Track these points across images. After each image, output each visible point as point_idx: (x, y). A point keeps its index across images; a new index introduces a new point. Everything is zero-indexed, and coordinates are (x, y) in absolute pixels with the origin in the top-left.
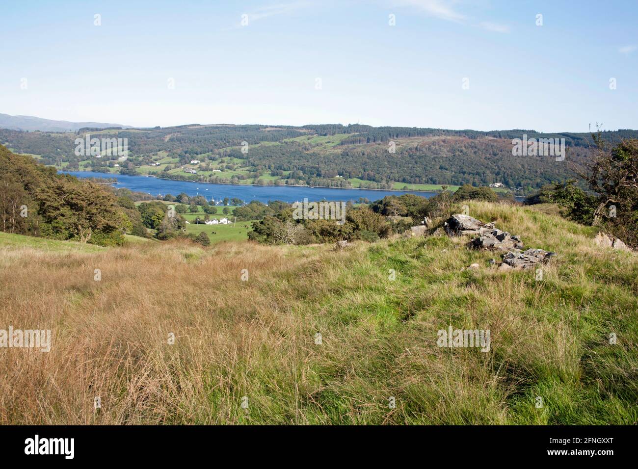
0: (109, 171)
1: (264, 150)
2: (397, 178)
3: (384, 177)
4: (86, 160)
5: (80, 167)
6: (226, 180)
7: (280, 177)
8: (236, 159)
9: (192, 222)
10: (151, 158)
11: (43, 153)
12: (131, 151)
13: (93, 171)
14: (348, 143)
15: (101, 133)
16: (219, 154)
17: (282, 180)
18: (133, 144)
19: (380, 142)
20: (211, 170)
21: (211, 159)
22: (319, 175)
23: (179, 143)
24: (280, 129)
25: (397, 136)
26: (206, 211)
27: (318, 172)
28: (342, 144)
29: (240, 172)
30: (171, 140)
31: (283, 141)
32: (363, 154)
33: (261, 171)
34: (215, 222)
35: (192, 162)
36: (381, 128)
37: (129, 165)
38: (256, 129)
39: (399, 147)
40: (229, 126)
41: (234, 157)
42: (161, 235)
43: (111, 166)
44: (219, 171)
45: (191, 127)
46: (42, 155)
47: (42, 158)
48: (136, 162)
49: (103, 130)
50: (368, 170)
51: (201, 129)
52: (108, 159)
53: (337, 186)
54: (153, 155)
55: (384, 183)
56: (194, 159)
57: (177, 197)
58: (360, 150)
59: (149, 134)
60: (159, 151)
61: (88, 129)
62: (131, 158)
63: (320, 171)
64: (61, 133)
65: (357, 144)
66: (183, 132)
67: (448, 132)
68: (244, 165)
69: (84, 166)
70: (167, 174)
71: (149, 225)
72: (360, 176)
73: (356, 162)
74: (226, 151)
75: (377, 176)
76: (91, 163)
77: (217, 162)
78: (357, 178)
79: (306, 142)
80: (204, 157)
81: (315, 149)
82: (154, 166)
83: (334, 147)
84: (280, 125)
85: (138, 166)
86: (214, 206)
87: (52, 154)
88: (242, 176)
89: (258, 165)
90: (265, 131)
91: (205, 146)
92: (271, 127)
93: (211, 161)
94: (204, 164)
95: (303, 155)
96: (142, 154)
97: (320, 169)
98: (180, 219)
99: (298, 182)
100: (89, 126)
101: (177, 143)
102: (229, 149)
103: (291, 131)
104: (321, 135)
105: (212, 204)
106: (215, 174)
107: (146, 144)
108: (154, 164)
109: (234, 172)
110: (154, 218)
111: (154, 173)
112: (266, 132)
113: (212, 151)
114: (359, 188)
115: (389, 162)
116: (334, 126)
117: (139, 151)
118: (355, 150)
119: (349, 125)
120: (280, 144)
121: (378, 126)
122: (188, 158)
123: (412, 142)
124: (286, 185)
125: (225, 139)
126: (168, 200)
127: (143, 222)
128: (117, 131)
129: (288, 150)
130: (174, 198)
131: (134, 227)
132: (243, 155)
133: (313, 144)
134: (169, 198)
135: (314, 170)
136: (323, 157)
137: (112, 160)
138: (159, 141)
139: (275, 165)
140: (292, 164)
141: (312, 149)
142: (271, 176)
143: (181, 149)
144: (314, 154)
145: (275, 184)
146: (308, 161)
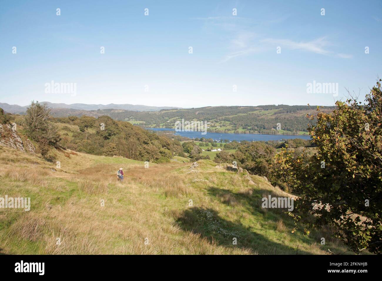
0: (172, 128)
1: (239, 117)
2: (301, 129)
3: (294, 129)
4: (163, 123)
5: (160, 126)
6: (223, 131)
7: (247, 130)
9: (206, 150)
11: (146, 121)
13: (166, 128)
14: (278, 113)
15: (169, 112)
16: (220, 120)
18: (182, 116)
19: (293, 113)
21: (216, 122)
22: (264, 128)
24: (247, 108)
25: (301, 110)
26: (213, 145)
28: (275, 114)
29: (229, 127)
30: (199, 114)
31: (248, 113)
32: (285, 118)
33: (238, 127)
34: (215, 150)
36: (293, 106)
38: (236, 108)
39: (302, 115)
40: (224, 107)
41: (226, 121)
42: (191, 156)
43: (173, 125)
44: (220, 127)
45: (207, 108)
47: (146, 123)
49: (170, 110)
50: (287, 126)
51: (212, 108)
52: (172, 123)
53: (272, 133)
54: (191, 120)
55: (294, 132)
56: (208, 122)
58: (283, 116)
59: (189, 111)
60: (194, 118)
61: (164, 110)
64: (153, 112)
65: (282, 114)
66: (204, 110)
67: (325, 107)
68: (230, 124)
71: (187, 152)
72: (283, 128)
73: (281, 122)
74: (223, 118)
75: (291, 129)
77: (219, 123)
78: (282, 130)
79: (259, 113)
80: (213, 121)
81: (263, 116)
83: (271, 115)
84: (247, 106)
86: (216, 143)
87: (150, 121)
88: (230, 129)
89: (237, 124)
90: (240, 109)
91: (213, 116)
92: (243, 107)
94: (213, 124)
95: (257, 119)
96: (186, 120)
97: (265, 126)
98: (199, 149)
99: (255, 132)
100: (165, 109)
101: (201, 115)
102: (224, 117)
103: (252, 109)
104: (265, 110)
105: (216, 142)
106: (217, 128)
107: (188, 116)
109: (226, 127)
110: (189, 149)
113: (216, 118)
114: (283, 134)
115: (297, 122)
116: (272, 106)
118: (281, 117)
119: (279, 105)
120: (247, 114)
121: (292, 105)
123: (308, 112)
124: (249, 133)
125: (222, 113)
126: (197, 140)
127: (184, 151)
128: (176, 111)
129: (250, 117)
130: (200, 139)
131: (179, 153)
132: (230, 120)
133: (262, 114)
134: (197, 139)
135: (262, 126)
136: (266, 120)
137: (174, 123)
138: (193, 114)
139: (244, 124)
140: (252, 124)
141: (261, 116)
142: (243, 129)
143: (203, 117)
144: (262, 119)
145: (244, 133)
146: (259, 122)
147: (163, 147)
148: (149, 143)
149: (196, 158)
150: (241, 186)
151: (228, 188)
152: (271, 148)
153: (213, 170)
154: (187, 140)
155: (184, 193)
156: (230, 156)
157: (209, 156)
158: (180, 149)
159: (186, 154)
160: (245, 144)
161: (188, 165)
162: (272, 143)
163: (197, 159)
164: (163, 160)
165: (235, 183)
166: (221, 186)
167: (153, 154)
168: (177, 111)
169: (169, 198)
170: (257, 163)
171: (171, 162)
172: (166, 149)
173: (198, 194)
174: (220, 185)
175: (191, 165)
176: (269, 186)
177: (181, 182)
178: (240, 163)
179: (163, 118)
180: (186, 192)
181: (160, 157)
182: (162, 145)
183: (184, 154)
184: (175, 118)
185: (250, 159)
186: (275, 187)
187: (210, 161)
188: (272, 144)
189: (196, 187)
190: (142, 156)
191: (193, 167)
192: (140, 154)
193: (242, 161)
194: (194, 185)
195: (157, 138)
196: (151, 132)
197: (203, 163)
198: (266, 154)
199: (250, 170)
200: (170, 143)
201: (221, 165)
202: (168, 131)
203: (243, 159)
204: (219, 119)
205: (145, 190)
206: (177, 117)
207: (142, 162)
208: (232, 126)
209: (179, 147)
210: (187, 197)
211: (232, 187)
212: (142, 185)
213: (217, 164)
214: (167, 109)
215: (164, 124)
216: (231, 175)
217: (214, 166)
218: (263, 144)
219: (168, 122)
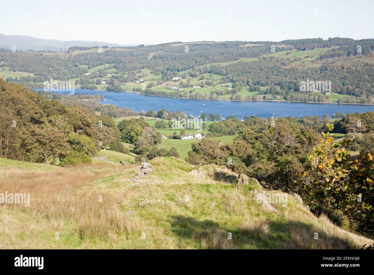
0: (97, 88)
1: (242, 66)
3: (364, 91)
4: (76, 77)
6: (206, 95)
8: (216, 75)
10: (136, 75)
11: (36, 71)
12: (116, 69)
13: (82, 88)
14: (327, 57)
15: (89, 52)
16: (200, 71)
17: (260, 95)
18: (119, 62)
20: (192, 86)
21: (191, 75)
22: (296, 90)
24: (259, 45)
27: (296, 87)
28: (321, 58)
29: (219, 88)
30: (154, 58)
31: (262, 57)
32: (343, 68)
33: (239, 86)
34: (190, 137)
35: (174, 79)
37: (115, 82)
38: (236, 45)
40: (209, 43)
41: (214, 73)
42: (138, 150)
43: (98, 83)
44: (199, 87)
45: (173, 45)
46: (35, 73)
47: (35, 76)
48: (121, 79)
49: (90, 48)
50: (348, 84)
51: (183, 46)
52: (96, 77)
53: (314, 100)
54: (138, 72)
55: (364, 97)
56: (176, 76)
57: (158, 113)
58: (339, 64)
59: (134, 52)
60: (143, 68)
61: (77, 48)
62: (117, 75)
63: (298, 86)
64: (52, 52)
65: (336, 58)
66: (166, 50)
68: (223, 81)
70: (150, 90)
72: (339, 90)
73: (334, 76)
74: (206, 68)
75: (356, 90)
76: (79, 80)
77: (197, 78)
78: (336, 92)
79: (285, 57)
80: (185, 74)
81: (294, 64)
82: (138, 83)
83: (313, 62)
84: (259, 41)
85: (123, 83)
87: (44, 72)
88: (221, 92)
89: (236, 81)
90: (244, 47)
91: (186, 63)
92: (250, 43)
93: (191, 77)
94: (185, 81)
95: (281, 70)
96: (127, 71)
97: (297, 84)
99: (276, 97)
100: (77, 45)
101: (160, 61)
102: (208, 66)
103: (269, 47)
104: (300, 50)
106: (195, 90)
107: (131, 62)
108: (139, 81)
109: (214, 88)
110: (133, 134)
111: (138, 90)
112: (246, 48)
113: (192, 67)
114: (338, 102)
115: (369, 75)
116: (314, 41)
117: (124, 68)
118: (334, 65)
119: (330, 38)
120: (258, 60)
122: (170, 75)
124: (263, 100)
125: (205, 56)
126: (150, 116)
127: (121, 138)
129: (267, 66)
130: (156, 113)
131: (112, 143)
132: (222, 72)
133: (292, 59)
134: (151, 113)
135: (292, 85)
136: (302, 72)
137: (99, 78)
138: (143, 59)
139: (253, 81)
140: (270, 80)
141: (291, 64)
142: (249, 91)
143: (163, 66)
144: (292, 70)
145: (252, 99)
146: (286, 77)
147: (75, 131)
148: (43, 122)
149: (148, 153)
150: (246, 214)
151: (217, 218)
152: (311, 132)
153: (185, 178)
154: (129, 115)
155: (122, 229)
156: (222, 149)
157: (175, 150)
158: (114, 134)
159: (127, 146)
160: (255, 123)
161: (131, 170)
162: (313, 123)
163: (150, 157)
164: (75, 160)
165: (231, 208)
166: (203, 213)
167: (53, 145)
168: (106, 52)
169: (88, 241)
170: (279, 164)
171: (93, 162)
172: (81, 135)
173: (151, 231)
174: (199, 213)
175: (137, 168)
176: (305, 215)
177: (115, 206)
178: (244, 164)
179: (76, 66)
180: (125, 228)
181: (69, 152)
182: (74, 127)
183: (122, 145)
184: (102, 67)
185: (264, 156)
186: (318, 217)
187: (178, 159)
188: (313, 125)
189: (149, 216)
190: (28, 151)
191: (141, 173)
192: (23, 145)
193: (248, 161)
194: (144, 212)
195: (62, 111)
196: (49, 96)
197: (164, 164)
198: (299, 145)
199: (265, 179)
200: (90, 121)
201: (201, 168)
202: (87, 96)
203: (249, 157)
204: (198, 69)
205: (33, 226)
206: (107, 65)
207: (27, 163)
208: (226, 84)
209: (112, 131)
210: (127, 239)
211: (226, 216)
212: (26, 216)
213: (193, 166)
214: (83, 46)
216: (223, 191)
217: (186, 170)
218: (293, 124)
219: (86, 74)
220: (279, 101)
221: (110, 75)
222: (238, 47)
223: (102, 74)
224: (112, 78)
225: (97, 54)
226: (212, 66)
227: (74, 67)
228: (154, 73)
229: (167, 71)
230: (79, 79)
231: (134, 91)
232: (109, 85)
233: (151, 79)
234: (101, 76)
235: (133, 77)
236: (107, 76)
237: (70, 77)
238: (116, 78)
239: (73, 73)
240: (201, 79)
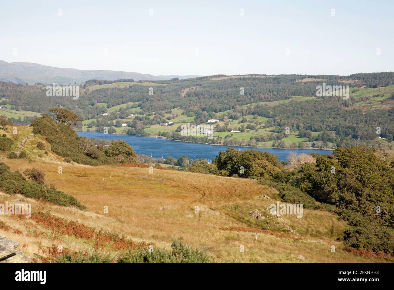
0: (115, 132)
1: (294, 106)
4: (92, 118)
5: (83, 127)
8: (261, 117)
10: (164, 116)
11: (44, 111)
12: (141, 108)
13: (98, 131)
15: (110, 87)
16: (242, 112)
17: (308, 143)
18: (145, 99)
20: (229, 130)
21: (231, 117)
22: (355, 137)
23: (197, 98)
24: (320, 80)
28: (393, 98)
29: (263, 133)
30: (189, 95)
35: (209, 121)
37: (138, 124)
40: (259, 77)
41: (259, 115)
43: (118, 125)
44: (239, 131)
48: (146, 121)
49: (112, 82)
51: (225, 81)
52: (116, 118)
54: (166, 113)
56: (212, 118)
60: (174, 108)
61: (95, 82)
62: (141, 116)
63: (357, 132)
66: (204, 85)
68: (268, 125)
69: (88, 125)
70: (179, 135)
74: (250, 108)
76: (96, 122)
77: (238, 121)
80: (224, 115)
81: (358, 104)
82: (166, 126)
84: (322, 74)
85: (148, 126)
88: (262, 138)
89: (284, 125)
90: (301, 82)
91: (226, 102)
92: (310, 77)
93: (231, 120)
94: (222, 124)
95: (341, 112)
96: (154, 111)
97: (357, 130)
99: (327, 145)
101: (195, 99)
102: (253, 106)
104: (370, 86)
106: (232, 135)
107: (159, 100)
108: (167, 124)
109: (255, 133)
111: (164, 134)
112: (303, 84)
113: (233, 107)
117: (150, 108)
120: (315, 98)
122: (204, 116)
124: (312, 148)
125: (250, 94)
128: (127, 85)
129: (324, 106)
130: (176, 161)
132: (269, 113)
133: (356, 99)
134: (171, 160)
135: (351, 130)
136: (365, 115)
137: (120, 119)
138: (174, 96)
139: (304, 124)
140: (325, 124)
141: (354, 104)
142: (298, 138)
143: (199, 105)
144: (354, 111)
145: (299, 147)
146: (345, 120)
168: (130, 87)
179: (93, 105)
184: (124, 106)
202: (101, 140)
204: (240, 110)
206: (131, 104)
208: (272, 128)
215: (93, 122)
219: (104, 115)
220: (331, 149)
221: (133, 115)
222: (294, 82)
223: (123, 114)
224: (135, 119)
225: (120, 89)
226: (257, 105)
227: (90, 106)
228: (187, 114)
229: (201, 112)
230: (95, 120)
231: (159, 135)
232: (130, 128)
233: (182, 122)
234: (123, 116)
235: (160, 119)
236: (129, 117)
237: (84, 118)
238: (140, 120)
239: (88, 112)
240: (242, 122)
